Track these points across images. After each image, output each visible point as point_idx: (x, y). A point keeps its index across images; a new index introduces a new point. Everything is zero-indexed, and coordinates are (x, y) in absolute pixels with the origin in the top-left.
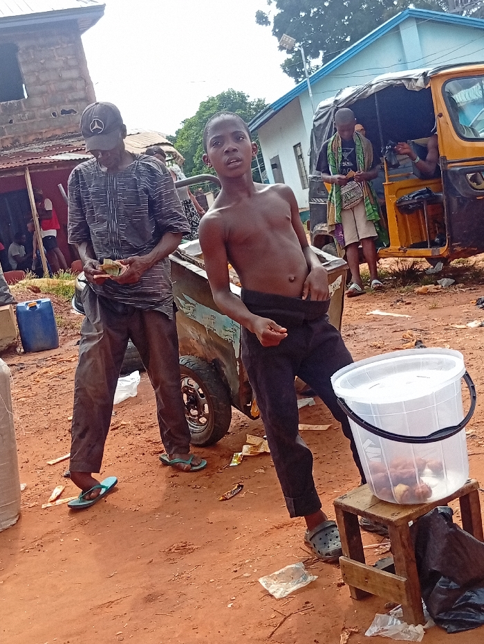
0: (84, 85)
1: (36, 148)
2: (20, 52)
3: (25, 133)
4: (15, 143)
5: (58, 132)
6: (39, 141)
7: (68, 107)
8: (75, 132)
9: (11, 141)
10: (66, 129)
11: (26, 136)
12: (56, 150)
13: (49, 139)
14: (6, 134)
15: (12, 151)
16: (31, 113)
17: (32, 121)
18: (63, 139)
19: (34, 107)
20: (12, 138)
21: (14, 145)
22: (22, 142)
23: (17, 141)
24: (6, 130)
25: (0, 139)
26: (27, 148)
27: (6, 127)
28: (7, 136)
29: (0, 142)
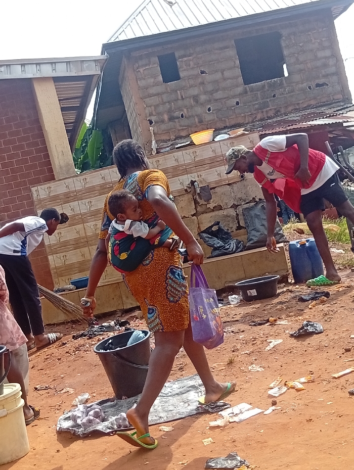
0: (335, 62)
1: (293, 117)
2: (284, 38)
3: (286, 105)
4: (277, 113)
5: (313, 102)
6: (297, 110)
7: (321, 81)
8: (327, 102)
9: (274, 112)
10: (320, 99)
11: (286, 107)
12: (314, 117)
13: (305, 109)
15: (275, 120)
16: (291, 88)
17: (292, 94)
18: (316, 107)
19: (294, 82)
20: (275, 109)
21: (276, 115)
22: (283, 111)
23: (279, 111)
24: (270, 103)
25: (265, 110)
26: (286, 117)
27: (270, 100)
28: (271, 107)
29: (265, 114)
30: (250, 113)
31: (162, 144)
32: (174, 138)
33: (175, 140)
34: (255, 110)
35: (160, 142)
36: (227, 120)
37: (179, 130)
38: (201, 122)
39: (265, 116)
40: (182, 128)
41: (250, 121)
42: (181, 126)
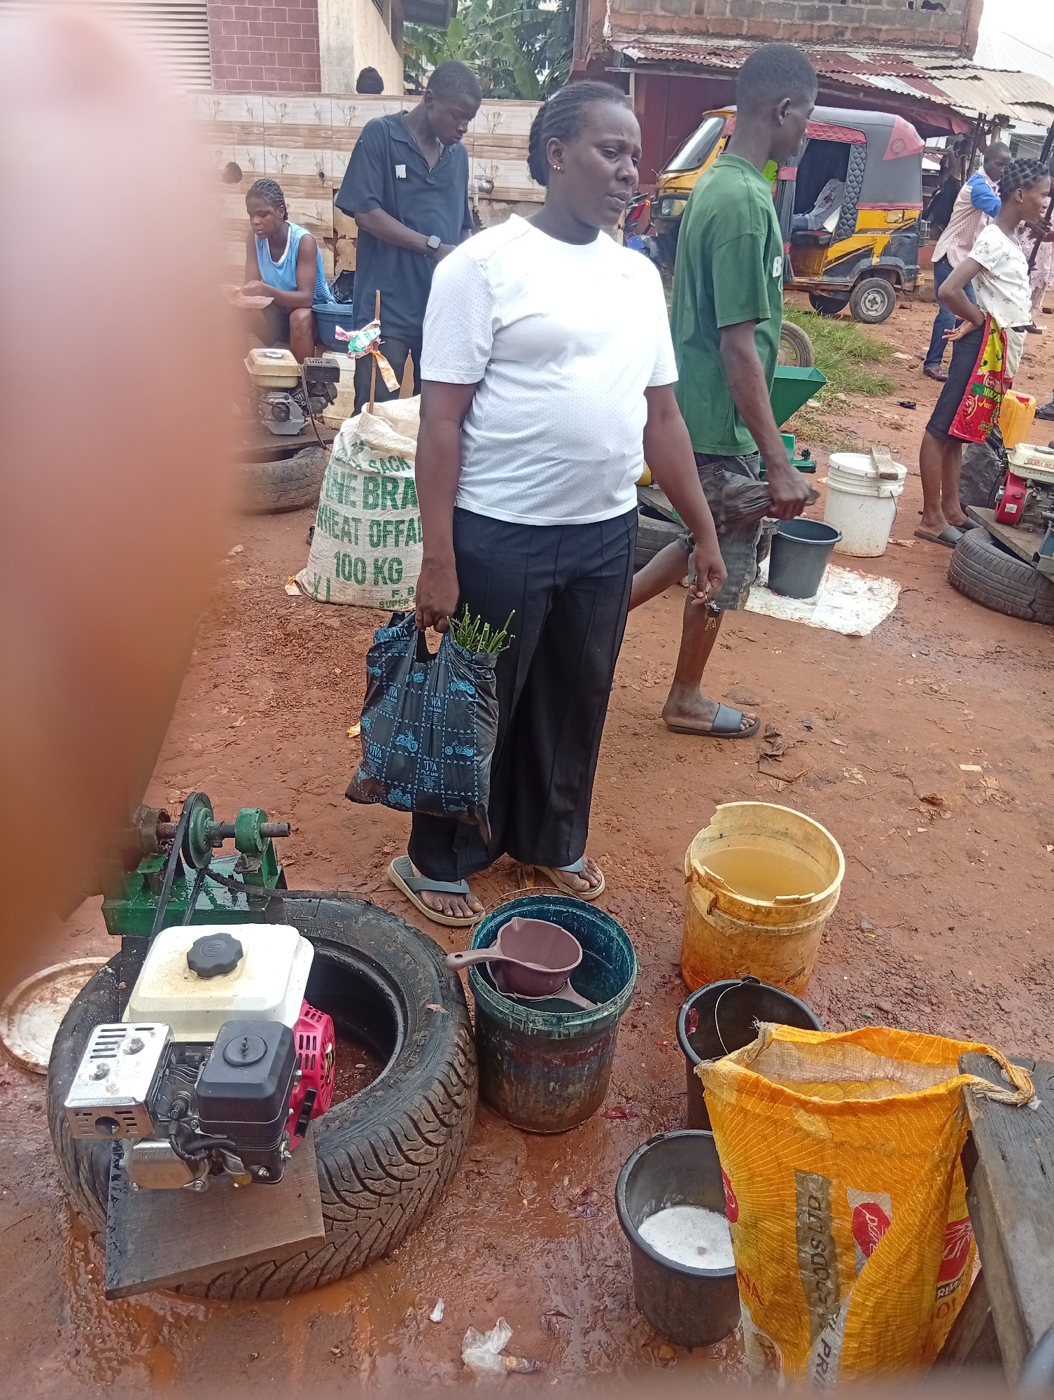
1: (861, 54)
4: (837, 36)
5: (906, 36)
6: (873, 41)
8: (931, 42)
9: (832, 31)
10: (921, 33)
11: (857, 29)
12: (886, 67)
13: (887, 43)
14: (830, 19)
15: (828, 48)
17: (876, 7)
18: (907, 47)
20: (836, 27)
21: (832, 41)
22: (848, 36)
23: (842, 34)
24: (831, 13)
25: (817, 24)
26: (849, 49)
27: (833, 8)
28: (830, 22)
29: (815, 29)
30: (790, 22)
31: (620, 34)
32: (645, 28)
33: (645, 33)
34: (801, 19)
35: (618, 29)
36: (746, 21)
37: (656, 16)
38: (699, 11)
39: (815, 36)
40: (663, 13)
41: (786, 37)
42: (663, 8)
